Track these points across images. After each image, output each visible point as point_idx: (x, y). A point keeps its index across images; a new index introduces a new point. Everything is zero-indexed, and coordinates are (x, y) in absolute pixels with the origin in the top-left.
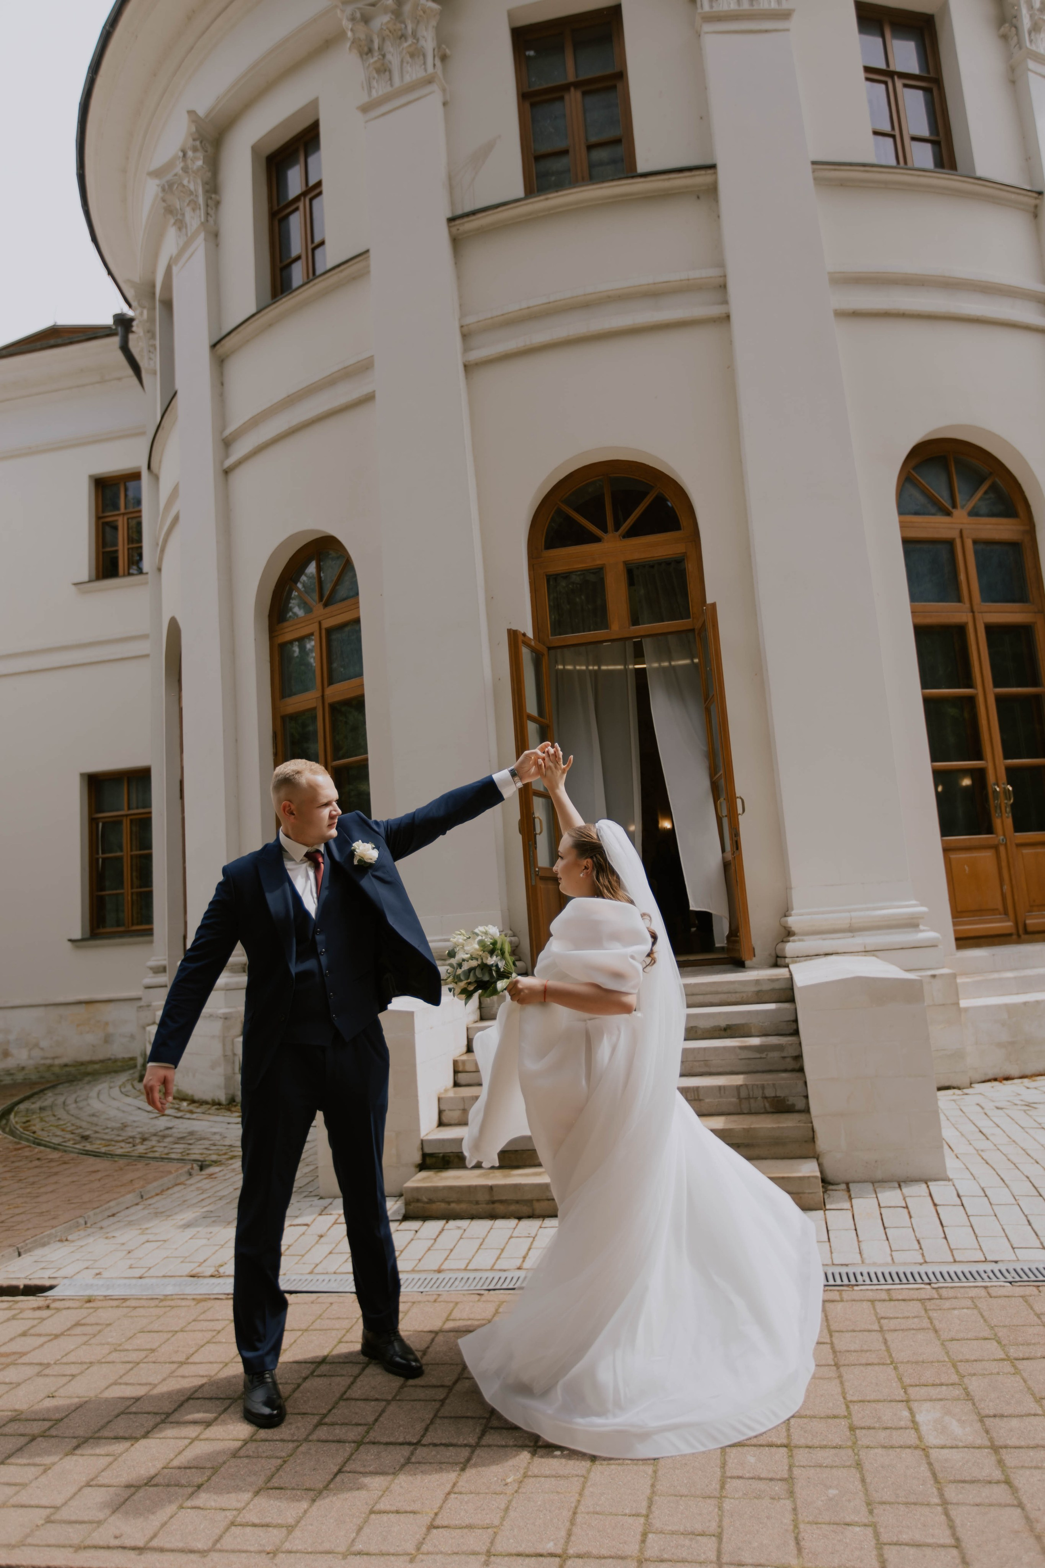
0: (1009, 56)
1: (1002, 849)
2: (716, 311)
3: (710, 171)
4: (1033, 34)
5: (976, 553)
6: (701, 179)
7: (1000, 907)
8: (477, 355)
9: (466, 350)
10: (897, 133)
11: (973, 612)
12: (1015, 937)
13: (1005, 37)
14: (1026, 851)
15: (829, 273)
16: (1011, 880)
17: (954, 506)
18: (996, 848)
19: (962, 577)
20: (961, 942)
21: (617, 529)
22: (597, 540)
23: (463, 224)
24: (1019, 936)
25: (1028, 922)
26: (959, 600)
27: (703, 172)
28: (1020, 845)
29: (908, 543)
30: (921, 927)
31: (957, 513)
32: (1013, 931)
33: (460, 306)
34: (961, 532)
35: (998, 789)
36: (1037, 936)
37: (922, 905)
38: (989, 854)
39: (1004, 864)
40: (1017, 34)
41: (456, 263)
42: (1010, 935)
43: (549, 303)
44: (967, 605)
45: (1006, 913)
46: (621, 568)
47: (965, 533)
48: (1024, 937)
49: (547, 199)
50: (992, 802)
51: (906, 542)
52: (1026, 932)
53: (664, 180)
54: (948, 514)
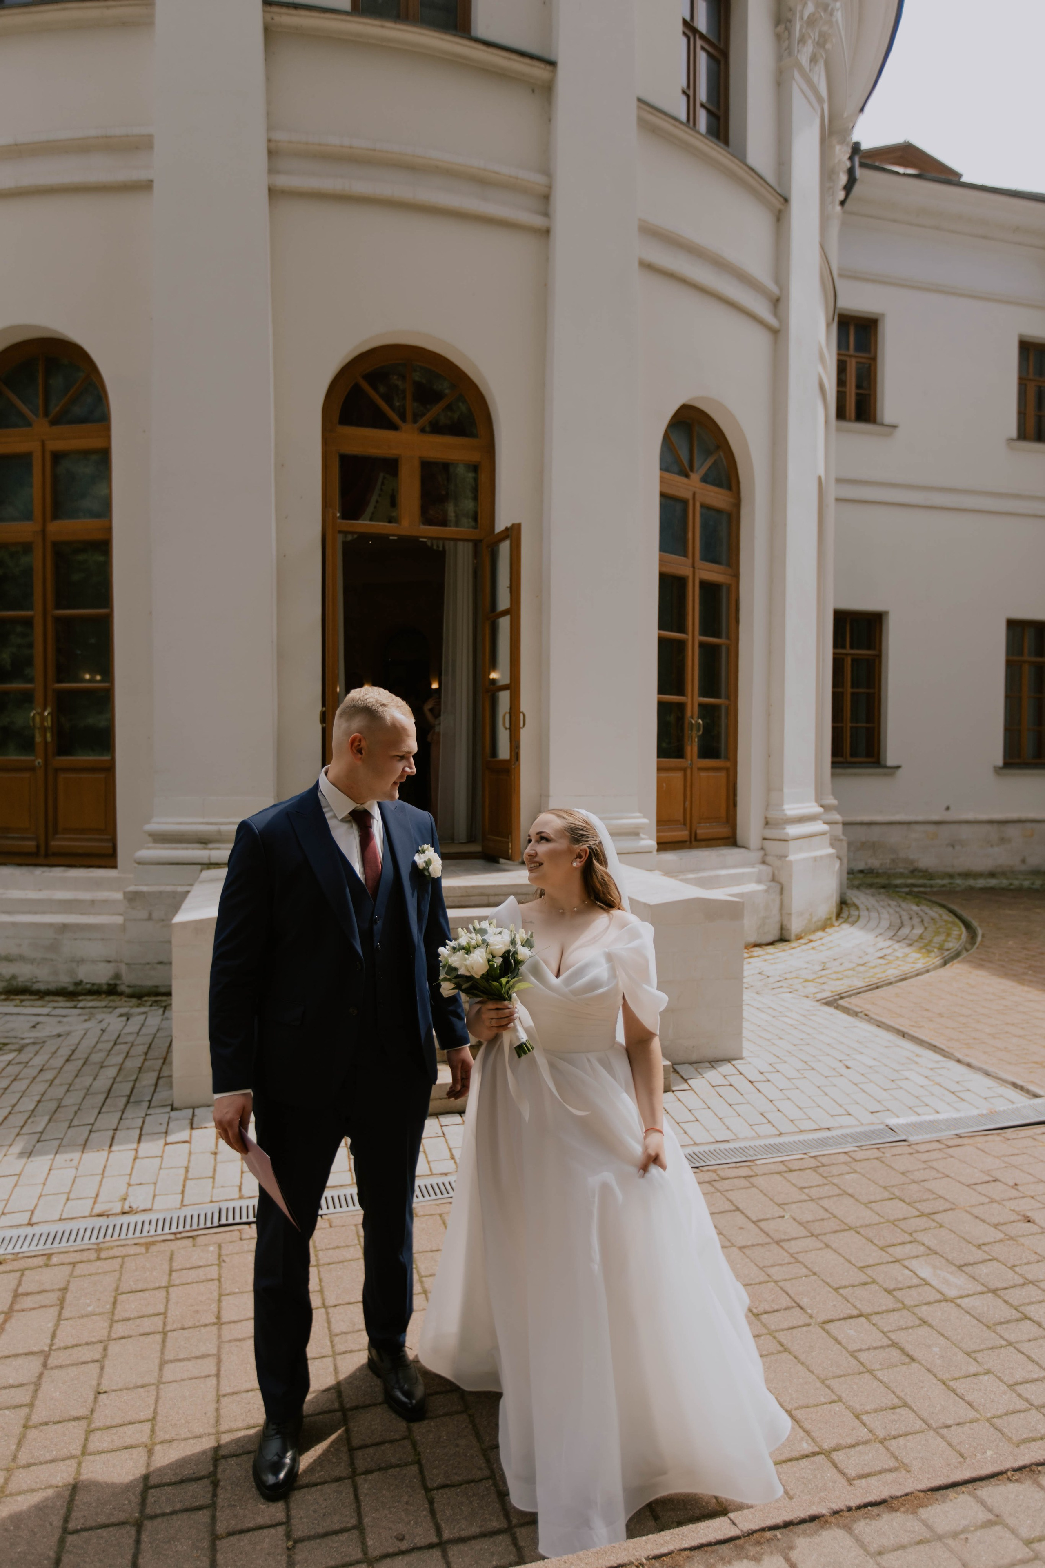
0: (779, 58)
1: (689, 772)
2: (538, 221)
3: (548, 68)
4: (800, 45)
5: (702, 515)
6: (539, 71)
7: (681, 818)
8: (283, 181)
9: (271, 171)
10: (691, 93)
11: (694, 567)
12: (688, 843)
13: (778, 37)
14: (703, 774)
15: (640, 220)
16: (691, 797)
17: (692, 470)
18: (684, 770)
19: (690, 535)
20: (661, 846)
21: (415, 421)
22: (394, 427)
23: (280, 14)
24: (691, 842)
25: (698, 831)
26: (685, 555)
27: (542, 65)
28: (700, 769)
29: (664, 496)
30: (642, 836)
31: (693, 476)
32: (688, 838)
33: (268, 114)
34: (694, 494)
35: (693, 722)
36: (703, 843)
37: (644, 817)
38: (679, 775)
39: (688, 784)
40: (789, 37)
41: (266, 60)
42: (685, 842)
43: (374, 150)
44: (690, 561)
45: (685, 824)
46: (417, 464)
47: (697, 496)
48: (694, 843)
49: (382, 27)
50: (687, 732)
51: (663, 495)
52: (696, 840)
53: (505, 58)
54: (687, 476)
